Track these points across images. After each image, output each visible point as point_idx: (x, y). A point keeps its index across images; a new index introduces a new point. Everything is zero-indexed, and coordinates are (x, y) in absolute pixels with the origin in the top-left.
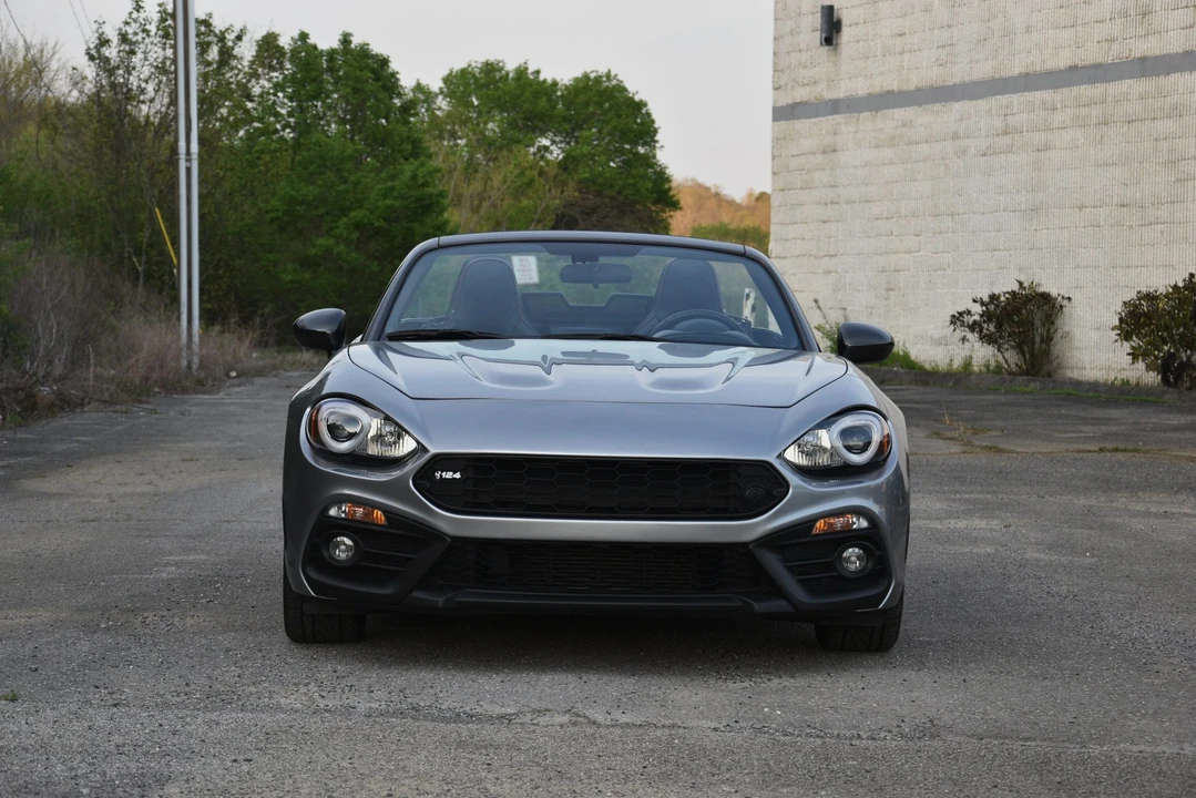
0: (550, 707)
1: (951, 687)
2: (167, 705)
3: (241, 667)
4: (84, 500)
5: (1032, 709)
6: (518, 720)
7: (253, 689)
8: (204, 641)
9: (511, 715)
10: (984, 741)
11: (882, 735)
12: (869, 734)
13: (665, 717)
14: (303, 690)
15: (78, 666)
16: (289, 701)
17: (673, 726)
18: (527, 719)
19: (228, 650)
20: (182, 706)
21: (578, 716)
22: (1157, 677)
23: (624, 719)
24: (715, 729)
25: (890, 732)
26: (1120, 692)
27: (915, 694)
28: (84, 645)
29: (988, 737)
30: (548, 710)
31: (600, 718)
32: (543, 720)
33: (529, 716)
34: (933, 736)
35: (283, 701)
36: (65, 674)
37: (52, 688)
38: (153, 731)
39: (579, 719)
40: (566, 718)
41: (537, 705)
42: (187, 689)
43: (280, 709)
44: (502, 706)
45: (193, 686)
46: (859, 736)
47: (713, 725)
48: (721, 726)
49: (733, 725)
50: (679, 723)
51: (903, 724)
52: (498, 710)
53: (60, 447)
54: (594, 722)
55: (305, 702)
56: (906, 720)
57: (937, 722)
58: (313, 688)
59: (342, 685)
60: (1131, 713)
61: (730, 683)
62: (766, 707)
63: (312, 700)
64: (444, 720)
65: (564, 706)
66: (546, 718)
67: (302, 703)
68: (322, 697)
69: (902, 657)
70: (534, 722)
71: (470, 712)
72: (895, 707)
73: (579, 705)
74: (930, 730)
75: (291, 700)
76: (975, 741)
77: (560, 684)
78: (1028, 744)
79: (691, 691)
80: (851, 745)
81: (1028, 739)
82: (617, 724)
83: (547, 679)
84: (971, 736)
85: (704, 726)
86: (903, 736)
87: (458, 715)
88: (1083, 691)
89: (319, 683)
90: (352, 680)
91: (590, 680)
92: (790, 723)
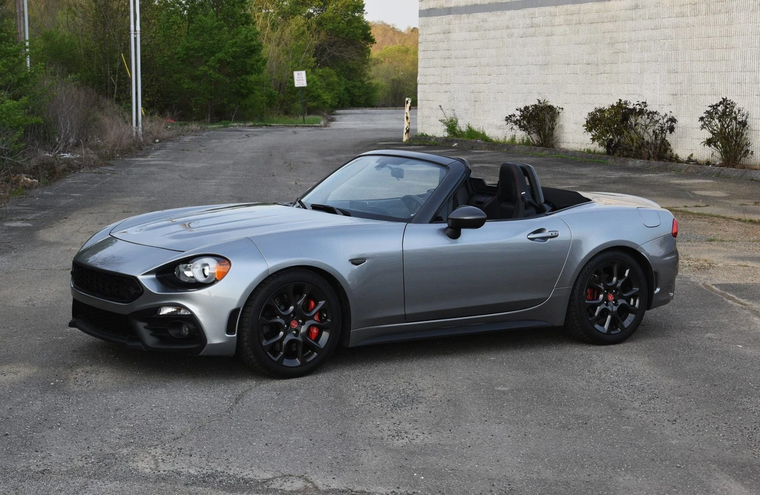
0: (292, 472)
1: (518, 441)
2: (72, 473)
3: (121, 428)
4: (68, 248)
6: (273, 486)
7: (125, 451)
8: (104, 401)
9: (269, 480)
13: (359, 483)
14: (153, 452)
15: (31, 427)
16: (143, 465)
17: (362, 492)
18: (276, 485)
19: (117, 410)
21: (308, 481)
22: (629, 423)
23: (334, 485)
28: (38, 405)
30: (291, 476)
31: (319, 483)
32: (287, 486)
33: (280, 482)
35: (140, 465)
36: (21, 437)
37: (11, 454)
39: (309, 485)
40: (300, 484)
41: (286, 471)
42: (88, 453)
43: (138, 476)
44: (264, 471)
45: (92, 449)
47: (385, 491)
48: (389, 491)
49: (396, 490)
51: (493, 488)
52: (263, 476)
53: (63, 202)
54: (316, 488)
55: (153, 467)
56: (495, 483)
57: (512, 486)
58: (159, 450)
59: (176, 448)
60: (619, 468)
61: (395, 441)
62: (415, 471)
63: (156, 463)
64: (231, 488)
65: (300, 472)
66: (289, 484)
67: (151, 468)
68: (163, 460)
69: (489, 409)
70: (282, 488)
71: (246, 477)
72: (488, 468)
73: (308, 470)
74: (509, 494)
75: (145, 464)
77: (299, 447)
79: (373, 453)
82: (330, 491)
83: (292, 440)
85: (380, 492)
87: (239, 482)
88: (590, 441)
89: (163, 446)
90: (182, 443)
91: (317, 441)
92: (429, 488)
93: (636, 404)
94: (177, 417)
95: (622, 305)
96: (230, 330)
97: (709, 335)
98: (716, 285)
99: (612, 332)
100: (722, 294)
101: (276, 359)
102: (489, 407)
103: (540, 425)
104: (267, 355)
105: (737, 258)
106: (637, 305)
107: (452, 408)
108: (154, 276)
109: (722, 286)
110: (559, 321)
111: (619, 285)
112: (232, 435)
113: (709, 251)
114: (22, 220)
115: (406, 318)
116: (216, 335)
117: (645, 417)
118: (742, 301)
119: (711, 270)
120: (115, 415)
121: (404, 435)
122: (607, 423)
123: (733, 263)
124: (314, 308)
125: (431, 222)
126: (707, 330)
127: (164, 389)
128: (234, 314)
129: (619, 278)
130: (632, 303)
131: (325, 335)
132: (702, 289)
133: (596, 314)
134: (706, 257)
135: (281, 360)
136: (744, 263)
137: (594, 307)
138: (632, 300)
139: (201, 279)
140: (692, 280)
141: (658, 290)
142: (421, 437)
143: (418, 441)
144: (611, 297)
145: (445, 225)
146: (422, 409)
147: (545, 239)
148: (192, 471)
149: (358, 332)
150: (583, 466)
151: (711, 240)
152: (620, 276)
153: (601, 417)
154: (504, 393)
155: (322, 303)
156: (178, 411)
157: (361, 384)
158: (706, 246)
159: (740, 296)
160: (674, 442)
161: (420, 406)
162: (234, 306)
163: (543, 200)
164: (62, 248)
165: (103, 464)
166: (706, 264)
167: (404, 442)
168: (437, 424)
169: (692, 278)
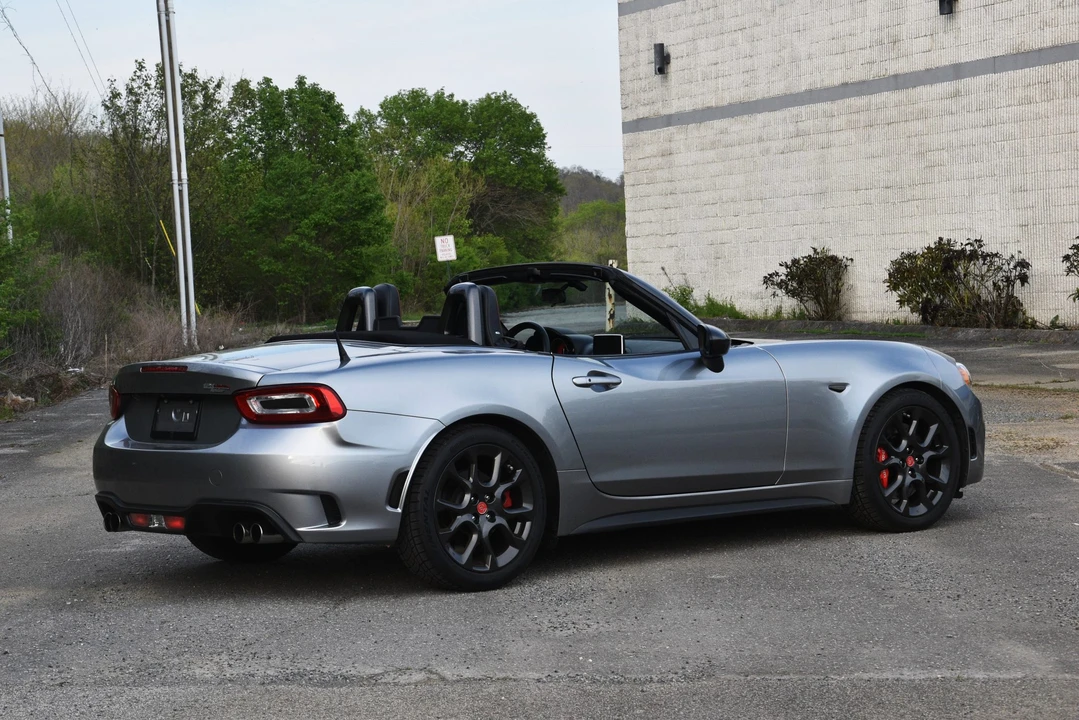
0: (410, 666)
1: (730, 624)
2: (103, 682)
3: (170, 639)
6: (383, 680)
7: (176, 660)
8: (145, 615)
9: (378, 675)
10: (749, 678)
11: (670, 676)
12: (659, 676)
13: (501, 670)
14: (216, 659)
15: (40, 645)
16: (202, 671)
17: (505, 679)
18: (388, 679)
19: (164, 622)
20: (115, 682)
21: (431, 672)
22: (891, 602)
23: (467, 674)
24: (539, 681)
25: (676, 673)
26: (861, 619)
27: (700, 634)
28: (49, 624)
29: (753, 674)
30: (408, 669)
31: (448, 674)
32: (403, 679)
33: (392, 675)
34: (709, 676)
35: (198, 671)
36: (27, 655)
37: (14, 670)
38: (82, 713)
39: (432, 676)
40: (421, 676)
41: (399, 664)
42: (123, 664)
43: (194, 681)
44: (372, 667)
45: (129, 661)
46: (651, 680)
47: (537, 676)
48: (543, 676)
49: (554, 674)
50: (511, 676)
51: (687, 666)
52: (370, 671)
53: (76, 424)
54: (443, 679)
55: (215, 672)
56: (690, 661)
57: (713, 662)
58: (224, 657)
59: (248, 653)
60: (866, 641)
61: (557, 632)
62: (582, 655)
63: (221, 669)
64: (324, 684)
65: (422, 664)
66: (405, 677)
67: (213, 673)
68: (230, 665)
70: (396, 681)
71: (345, 674)
72: (683, 648)
73: (434, 663)
74: (708, 670)
75: (204, 670)
76: (742, 678)
77: (421, 642)
78: (784, 677)
79: (524, 643)
80: (642, 691)
81: (784, 673)
82: (462, 680)
83: (412, 636)
84: (739, 674)
85: (531, 677)
86: (686, 677)
87: (336, 678)
88: (832, 620)
89: (230, 651)
90: (256, 648)
91: (447, 636)
92: (598, 670)
93: (907, 585)
94: (250, 624)
97: (1033, 515)
98: (1059, 464)
100: (1068, 473)
102: (696, 595)
103: (764, 607)
107: (642, 598)
109: (1066, 465)
112: (326, 637)
113: (1060, 429)
114: (12, 446)
117: (917, 595)
119: (1058, 450)
120: (160, 628)
121: (570, 625)
122: (860, 602)
126: (1031, 510)
132: (1038, 469)
134: (1054, 436)
140: (1025, 460)
142: (595, 626)
143: (590, 630)
146: (599, 601)
148: (271, 672)
150: (816, 642)
151: (1067, 417)
153: (853, 598)
154: (719, 581)
156: (251, 619)
158: (1057, 424)
160: (951, 617)
161: (597, 598)
164: (76, 474)
165: (147, 674)
166: (1052, 444)
167: (570, 632)
168: (619, 613)
169: (1027, 458)
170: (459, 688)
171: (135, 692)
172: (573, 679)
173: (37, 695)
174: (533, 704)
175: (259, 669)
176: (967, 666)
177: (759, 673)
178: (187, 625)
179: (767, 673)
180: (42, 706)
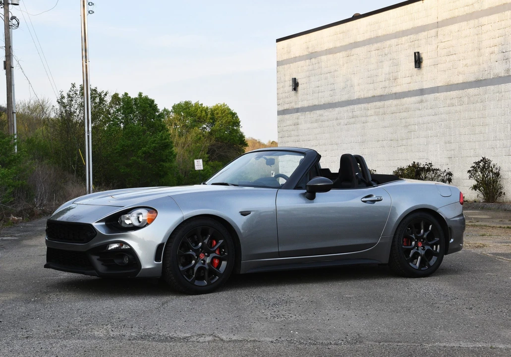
0: (204, 333)
1: (363, 318)
2: (48, 337)
3: (82, 317)
5: (397, 327)
6: (191, 340)
7: (85, 328)
8: (70, 306)
9: (188, 337)
10: (381, 344)
11: (340, 342)
12: (334, 342)
13: (251, 336)
14: (105, 327)
15: (18, 318)
16: (98, 333)
17: (254, 341)
18: (194, 339)
19: (79, 310)
20: (55, 337)
21: (216, 337)
22: (439, 310)
23: (234, 338)
24: (272, 342)
25: (343, 340)
26: (427, 317)
27: (349, 322)
28: (23, 309)
29: (382, 342)
30: (203, 334)
31: (224, 337)
32: (201, 339)
33: (196, 338)
34: (361, 342)
35: (96, 333)
36: (11, 323)
37: (4, 330)
38: (37, 352)
39: (216, 338)
40: (210, 338)
41: (199, 332)
42: (58, 328)
43: (94, 337)
44: (185, 333)
45: (61, 327)
46: (331, 344)
47: (271, 340)
48: (274, 340)
49: (279, 339)
50: (257, 339)
51: (347, 337)
52: (183, 335)
53: (40, 229)
54: (222, 340)
56: (348, 335)
57: (361, 335)
58: (109, 326)
59: (121, 325)
60: (435, 327)
61: (276, 319)
62: (292, 330)
63: (108, 332)
64: (161, 341)
65: (210, 332)
66: (203, 338)
67: (104, 334)
68: (112, 331)
69: (341, 304)
70: (198, 340)
71: (171, 336)
72: (342, 328)
73: (216, 332)
74: (359, 339)
75: (99, 333)
76: (377, 344)
77: (208, 322)
78: (399, 344)
79: (261, 323)
80: (328, 348)
81: (399, 342)
82: (231, 341)
83: (203, 319)
84: (376, 342)
85: (267, 340)
86: (348, 342)
87: (167, 338)
88: (413, 318)
89: (112, 324)
90: (125, 322)
91: (221, 319)
92: (301, 338)
93: (443, 302)
94: (122, 311)
95: (428, 250)
96: (157, 258)
98: (490, 254)
99: (422, 269)
100: (494, 257)
101: (190, 281)
103: (376, 310)
104: (184, 277)
105: (501, 243)
106: (438, 250)
107: (314, 305)
108: (104, 223)
109: (493, 254)
110: (385, 260)
111: (425, 236)
112: (160, 318)
113: (482, 240)
114: (11, 236)
115: (279, 254)
116: (147, 262)
117: (450, 307)
118: (508, 259)
119: (485, 248)
120: (77, 312)
121: (281, 316)
122: (424, 309)
123: (499, 245)
124: (216, 245)
125: (295, 189)
126: (487, 271)
127: (112, 301)
128: (160, 247)
129: (425, 231)
130: (435, 249)
131: (224, 263)
132: (481, 255)
133: (410, 256)
134: (481, 242)
135: (194, 281)
136: (507, 244)
137: (409, 250)
138: (435, 246)
139: (136, 224)
141: (452, 240)
142: (294, 317)
143: (292, 319)
144: (420, 244)
145: (305, 191)
146: (293, 305)
147: (374, 201)
148: (133, 334)
149: (246, 264)
151: (483, 235)
152: (426, 229)
153: (419, 307)
154: (350, 298)
155: (221, 241)
156: (122, 309)
157: (249, 296)
158: (480, 238)
159: (507, 257)
160: (472, 317)
161: (292, 304)
162: (160, 242)
163: (370, 179)
164: (39, 247)
165: (70, 333)
166: (481, 245)
167: (282, 319)
168: (305, 311)
169: (473, 251)
170: (232, 345)
171: (65, 342)
172: (290, 342)
173: (15, 342)
174: (273, 353)
175: (127, 333)
176: (493, 341)
177: (386, 342)
178: (91, 311)
179: (390, 342)
180: (17, 347)
